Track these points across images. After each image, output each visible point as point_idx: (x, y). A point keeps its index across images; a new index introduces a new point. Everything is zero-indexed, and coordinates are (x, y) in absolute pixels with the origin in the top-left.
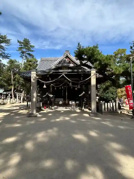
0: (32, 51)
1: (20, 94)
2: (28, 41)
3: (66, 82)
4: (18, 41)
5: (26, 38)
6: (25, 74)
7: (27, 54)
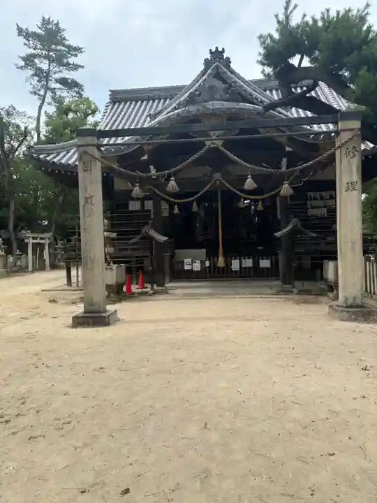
0: (76, 67)
1: (41, 239)
2: (59, 30)
3: (218, 182)
4: (20, 31)
5: (49, 19)
6: (51, 156)
7: (57, 81)
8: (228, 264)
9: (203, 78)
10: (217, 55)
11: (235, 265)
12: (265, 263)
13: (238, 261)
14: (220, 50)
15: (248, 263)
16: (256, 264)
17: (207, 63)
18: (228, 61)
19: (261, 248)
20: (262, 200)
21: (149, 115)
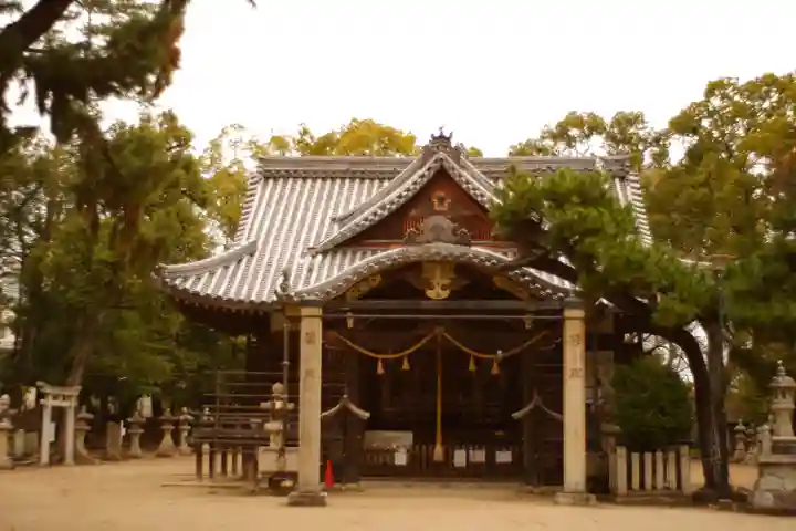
1: (64, 398)
8: (449, 456)
9: (420, 172)
11: (460, 458)
12: (504, 457)
13: (463, 452)
15: (479, 456)
16: (491, 457)
21: (333, 220)
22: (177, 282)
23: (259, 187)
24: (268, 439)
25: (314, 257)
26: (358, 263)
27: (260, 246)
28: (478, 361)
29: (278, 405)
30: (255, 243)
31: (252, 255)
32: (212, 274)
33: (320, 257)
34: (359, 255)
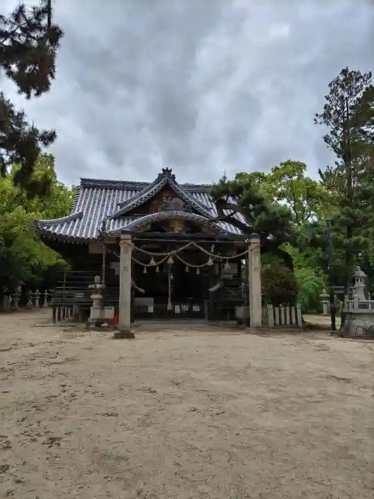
6: (51, 228)
8: (173, 308)
9: (157, 186)
10: (167, 172)
11: (177, 309)
12: (196, 308)
13: (178, 306)
14: (169, 169)
15: (185, 308)
16: (191, 309)
17: (161, 176)
18: (174, 177)
19: (191, 298)
20: (200, 268)
21: (118, 205)
22: (45, 228)
23: (81, 191)
24: (92, 302)
25: (110, 220)
26: (131, 223)
27: (84, 214)
28: (190, 268)
29: (98, 286)
30: (82, 213)
31: (81, 218)
32: (62, 226)
33: (113, 220)
34: (131, 220)
